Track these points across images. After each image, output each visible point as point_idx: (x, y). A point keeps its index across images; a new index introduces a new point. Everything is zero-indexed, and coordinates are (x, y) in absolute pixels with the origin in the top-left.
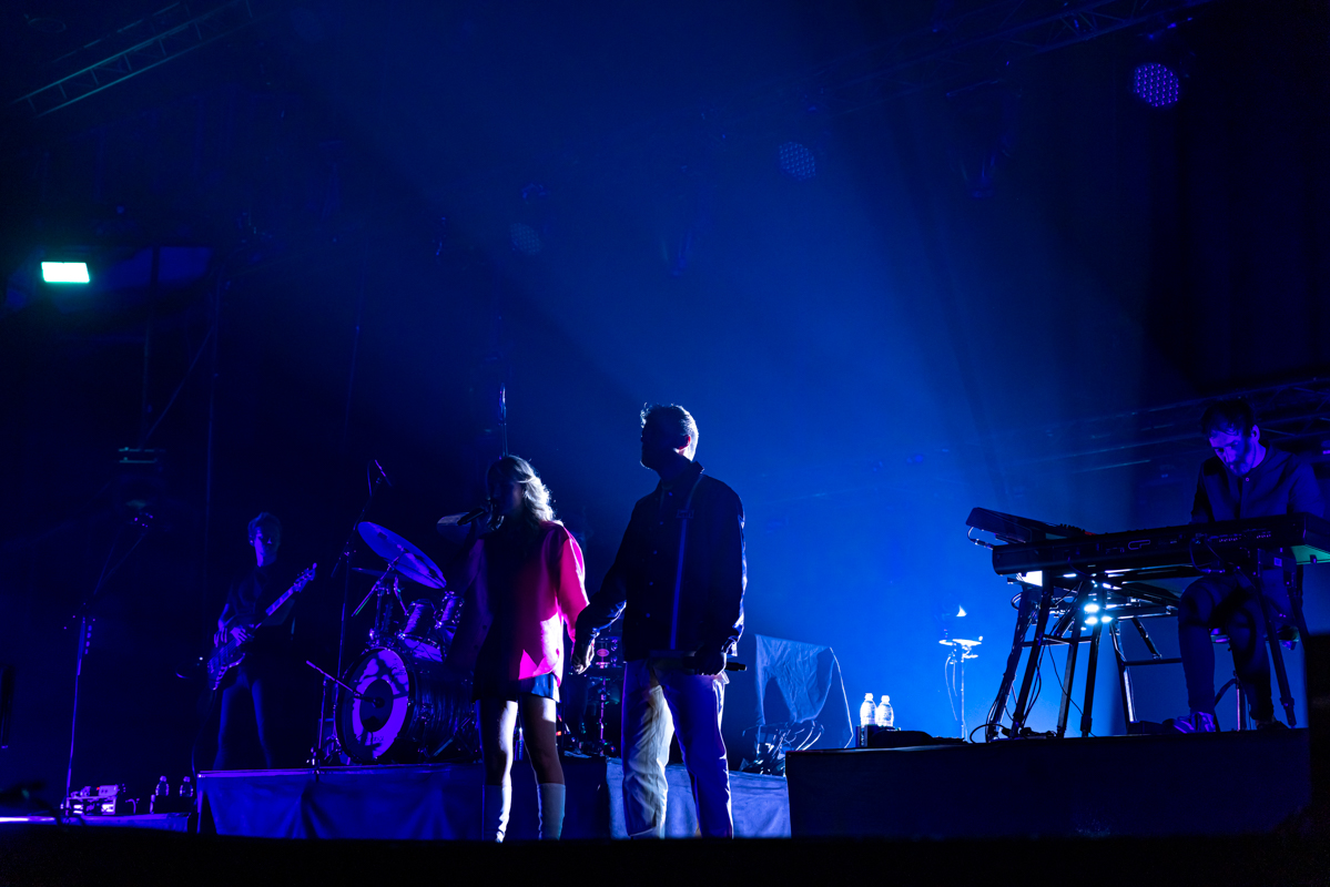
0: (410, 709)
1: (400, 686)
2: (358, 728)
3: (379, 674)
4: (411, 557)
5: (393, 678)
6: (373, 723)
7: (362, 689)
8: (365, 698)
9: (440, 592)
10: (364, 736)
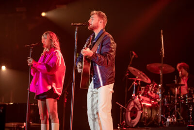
0: (142, 114)
1: (139, 108)
2: (129, 119)
3: (134, 105)
4: (142, 75)
5: (137, 106)
6: (133, 118)
7: (130, 109)
8: (131, 111)
9: (149, 84)
10: (131, 121)
